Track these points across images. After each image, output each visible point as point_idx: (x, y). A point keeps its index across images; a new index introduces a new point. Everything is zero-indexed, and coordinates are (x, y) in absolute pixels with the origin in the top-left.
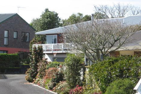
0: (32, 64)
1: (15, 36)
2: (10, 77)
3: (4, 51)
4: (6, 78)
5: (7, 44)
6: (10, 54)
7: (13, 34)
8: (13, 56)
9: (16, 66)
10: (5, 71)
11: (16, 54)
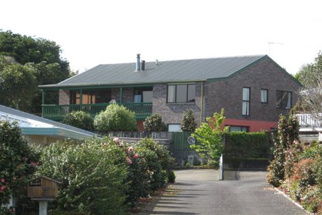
0: (278, 151)
1: (263, 98)
2: (247, 177)
3: (242, 127)
4: (237, 178)
5: (248, 114)
6: (251, 133)
7: (260, 95)
8: (256, 136)
9: (261, 156)
10: (241, 165)
11: (263, 132)
